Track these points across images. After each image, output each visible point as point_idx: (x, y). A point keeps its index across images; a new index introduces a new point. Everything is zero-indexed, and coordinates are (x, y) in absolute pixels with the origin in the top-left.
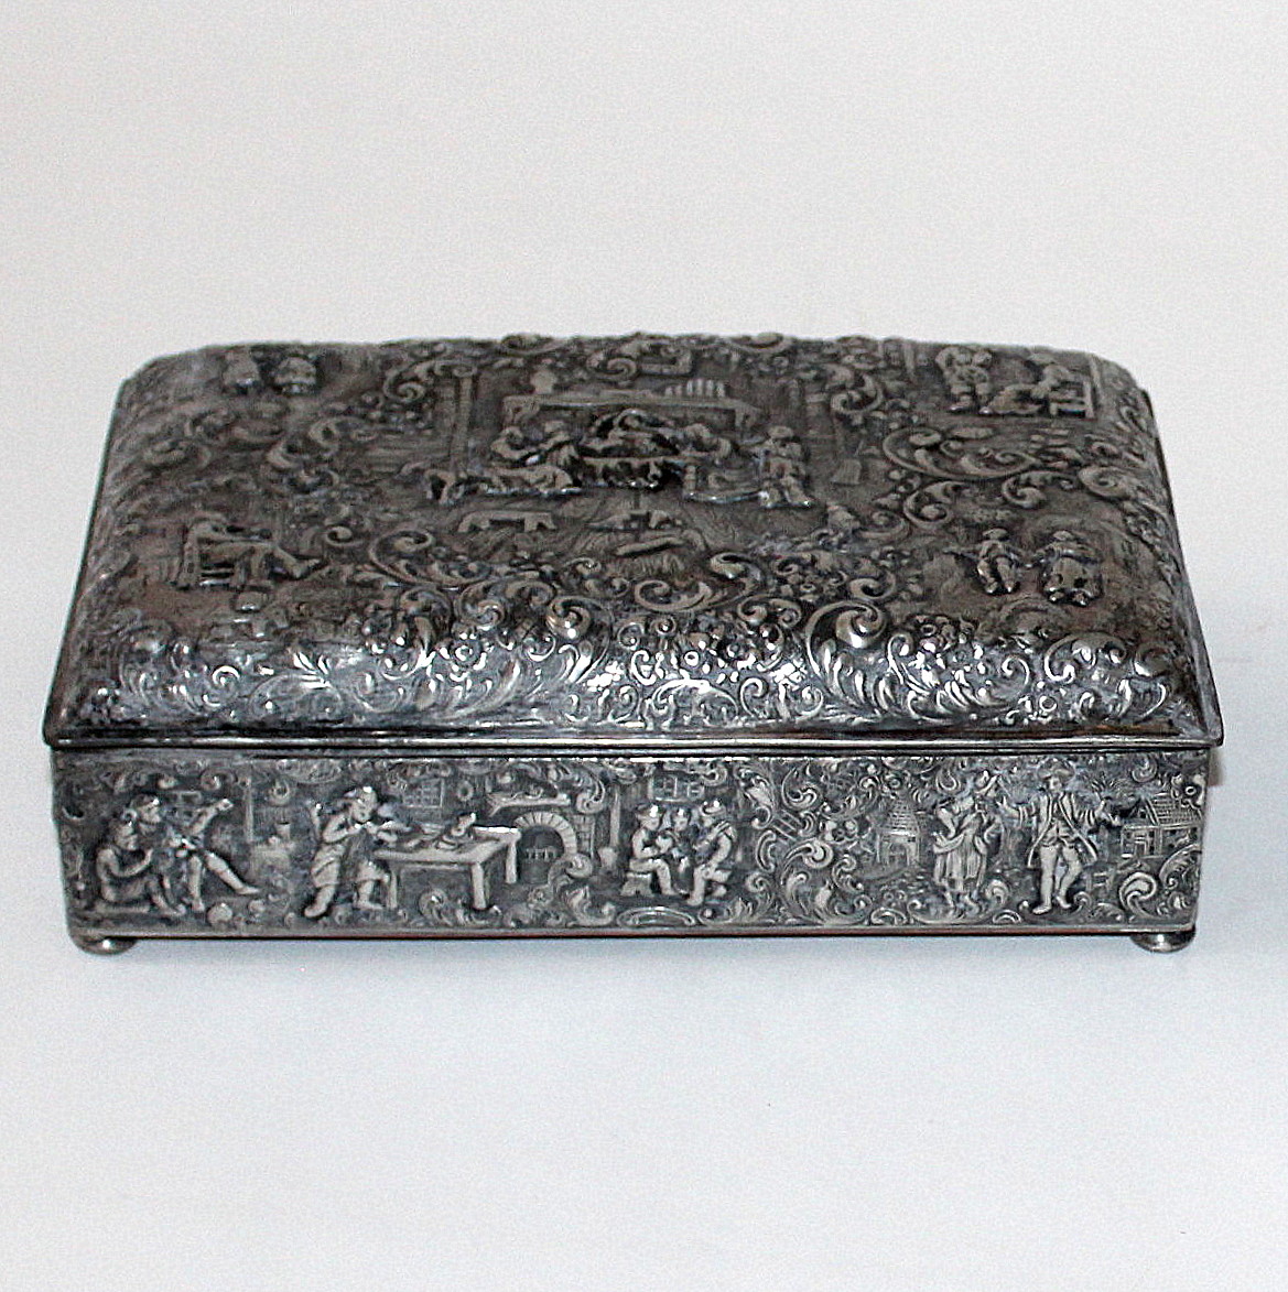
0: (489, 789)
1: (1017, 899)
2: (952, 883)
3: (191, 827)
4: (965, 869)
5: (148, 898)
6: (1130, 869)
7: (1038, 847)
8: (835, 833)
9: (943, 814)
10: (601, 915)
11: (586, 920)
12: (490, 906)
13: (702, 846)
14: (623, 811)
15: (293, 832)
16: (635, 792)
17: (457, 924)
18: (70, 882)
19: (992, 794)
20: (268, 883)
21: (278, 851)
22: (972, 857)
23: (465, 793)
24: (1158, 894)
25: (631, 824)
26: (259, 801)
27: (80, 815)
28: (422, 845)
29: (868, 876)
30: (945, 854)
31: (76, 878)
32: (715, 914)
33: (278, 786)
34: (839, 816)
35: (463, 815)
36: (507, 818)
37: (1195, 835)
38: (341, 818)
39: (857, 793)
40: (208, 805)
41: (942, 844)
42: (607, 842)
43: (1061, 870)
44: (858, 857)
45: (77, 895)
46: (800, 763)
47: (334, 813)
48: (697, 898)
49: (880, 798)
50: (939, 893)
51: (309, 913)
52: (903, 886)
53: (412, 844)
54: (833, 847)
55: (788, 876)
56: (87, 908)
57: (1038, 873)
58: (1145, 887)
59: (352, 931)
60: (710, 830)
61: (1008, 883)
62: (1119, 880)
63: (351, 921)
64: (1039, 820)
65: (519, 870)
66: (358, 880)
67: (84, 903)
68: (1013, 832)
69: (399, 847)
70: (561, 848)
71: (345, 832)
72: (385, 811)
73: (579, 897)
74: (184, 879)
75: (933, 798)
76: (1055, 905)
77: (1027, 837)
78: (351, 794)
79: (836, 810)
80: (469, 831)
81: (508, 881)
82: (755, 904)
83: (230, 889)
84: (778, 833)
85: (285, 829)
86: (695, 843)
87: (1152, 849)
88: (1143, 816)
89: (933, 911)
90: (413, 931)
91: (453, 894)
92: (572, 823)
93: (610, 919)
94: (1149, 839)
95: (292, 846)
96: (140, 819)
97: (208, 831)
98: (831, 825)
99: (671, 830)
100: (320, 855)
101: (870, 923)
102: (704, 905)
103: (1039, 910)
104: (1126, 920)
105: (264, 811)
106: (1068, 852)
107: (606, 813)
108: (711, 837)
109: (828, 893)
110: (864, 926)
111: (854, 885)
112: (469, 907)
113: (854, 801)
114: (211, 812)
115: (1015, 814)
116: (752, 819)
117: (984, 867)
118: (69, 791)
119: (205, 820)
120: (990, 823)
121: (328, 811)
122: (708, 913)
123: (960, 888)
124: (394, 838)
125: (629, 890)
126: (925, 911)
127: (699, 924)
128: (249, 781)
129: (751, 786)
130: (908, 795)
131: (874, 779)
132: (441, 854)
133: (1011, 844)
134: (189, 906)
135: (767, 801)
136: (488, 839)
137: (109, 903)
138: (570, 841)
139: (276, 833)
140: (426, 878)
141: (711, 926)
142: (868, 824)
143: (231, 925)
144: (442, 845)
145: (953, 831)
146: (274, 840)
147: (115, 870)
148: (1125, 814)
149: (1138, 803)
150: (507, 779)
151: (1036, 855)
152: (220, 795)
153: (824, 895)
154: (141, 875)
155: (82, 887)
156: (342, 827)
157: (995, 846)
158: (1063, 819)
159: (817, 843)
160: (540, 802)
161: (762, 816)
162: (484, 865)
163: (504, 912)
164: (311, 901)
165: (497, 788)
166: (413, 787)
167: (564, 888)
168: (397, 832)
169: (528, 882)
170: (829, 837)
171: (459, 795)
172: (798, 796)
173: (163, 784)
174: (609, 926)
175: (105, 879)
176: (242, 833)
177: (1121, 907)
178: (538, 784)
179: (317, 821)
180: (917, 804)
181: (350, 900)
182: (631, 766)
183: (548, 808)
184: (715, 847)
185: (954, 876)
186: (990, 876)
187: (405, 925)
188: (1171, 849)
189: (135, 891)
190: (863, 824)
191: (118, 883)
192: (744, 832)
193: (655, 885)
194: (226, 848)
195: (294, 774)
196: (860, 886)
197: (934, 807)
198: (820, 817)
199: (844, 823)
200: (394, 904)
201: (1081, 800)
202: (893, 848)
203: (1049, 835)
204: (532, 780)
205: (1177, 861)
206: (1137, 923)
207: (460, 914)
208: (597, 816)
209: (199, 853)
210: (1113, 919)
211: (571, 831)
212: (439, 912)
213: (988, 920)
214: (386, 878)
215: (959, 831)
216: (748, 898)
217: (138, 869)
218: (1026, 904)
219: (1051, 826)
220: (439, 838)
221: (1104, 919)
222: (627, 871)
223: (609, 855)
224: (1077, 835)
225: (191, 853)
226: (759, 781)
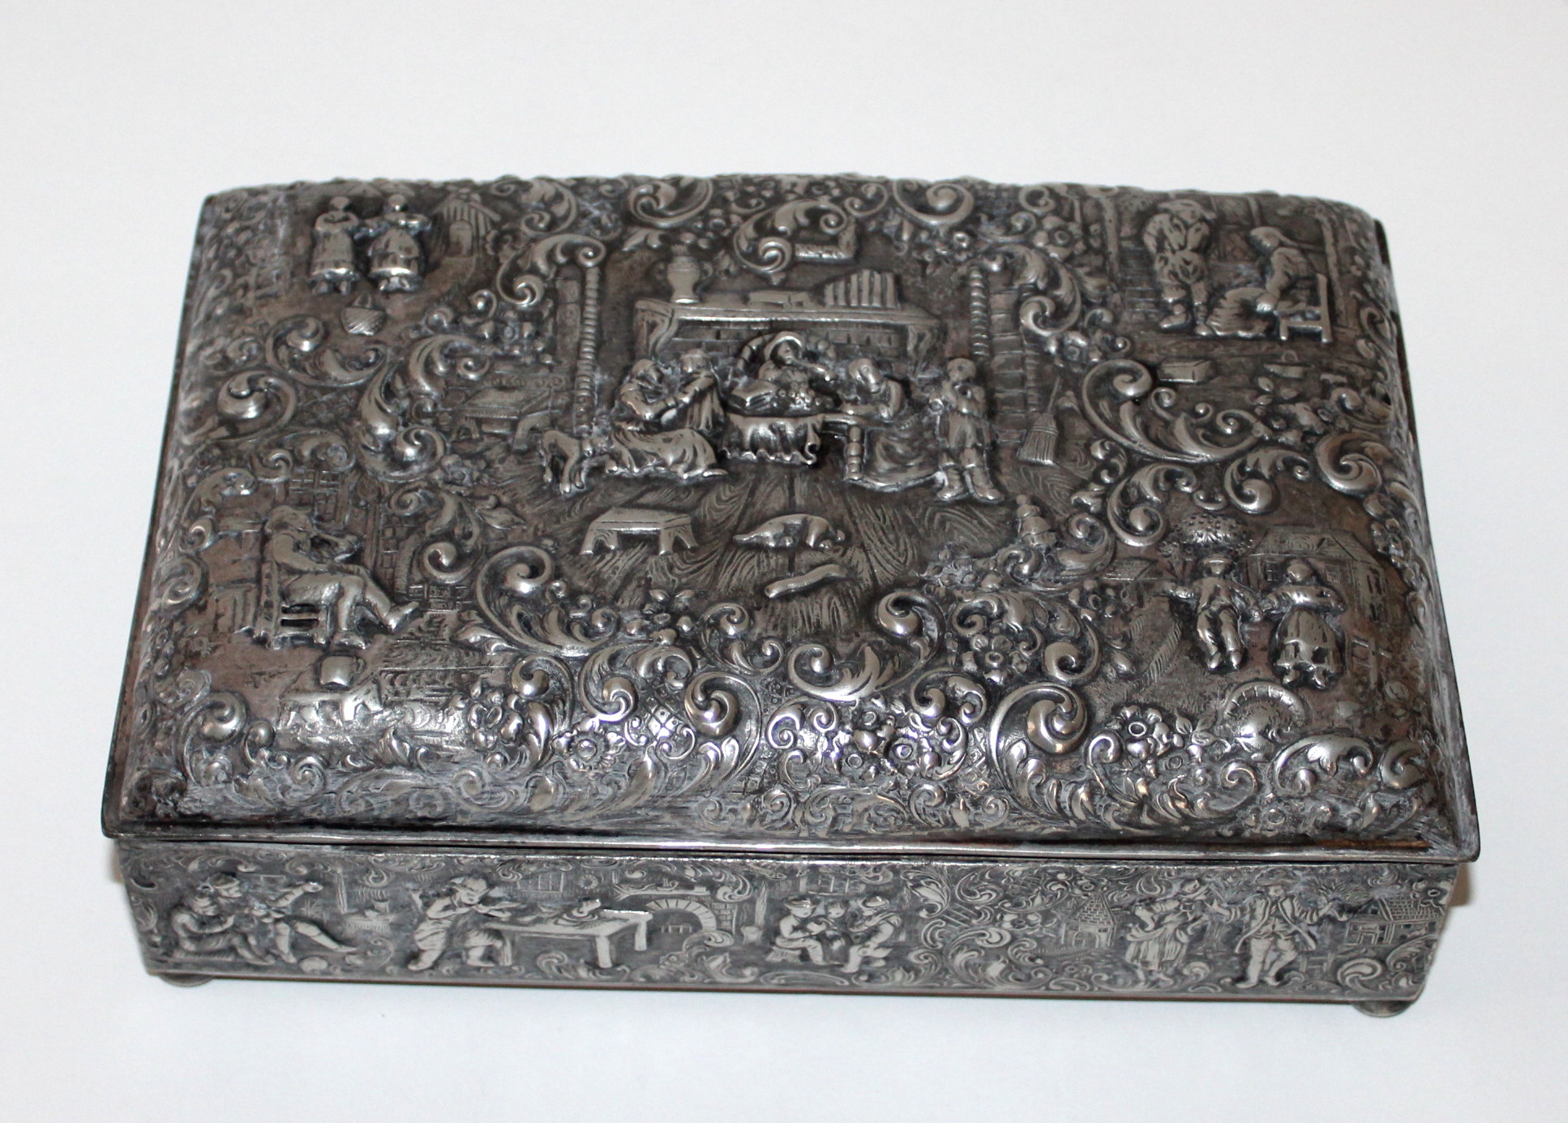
0: (615, 881)
1: (1219, 975)
2: (1145, 963)
3: (276, 901)
4: (1162, 954)
5: (232, 949)
6: (1352, 954)
7: (1249, 938)
8: (1013, 923)
9: (1141, 912)
10: (742, 976)
11: (725, 979)
12: (616, 964)
13: (860, 929)
14: (770, 900)
15: (393, 909)
16: (784, 887)
17: (578, 978)
18: (144, 936)
19: (1202, 897)
20: (367, 942)
21: (375, 923)
22: (1170, 946)
23: (588, 883)
24: (1382, 975)
25: (779, 910)
26: (352, 883)
27: (151, 885)
28: (539, 921)
29: (1048, 952)
30: (1139, 943)
31: (151, 932)
32: (872, 977)
33: (373, 875)
34: (1020, 910)
35: (586, 899)
36: (636, 904)
37: (1432, 927)
38: (446, 901)
39: (1043, 893)
40: (296, 886)
41: (1136, 934)
42: (751, 922)
43: (1272, 956)
44: (1038, 940)
45: (155, 945)
46: (979, 868)
47: (438, 895)
48: (852, 966)
49: (1070, 898)
50: (1129, 969)
51: (412, 967)
52: (1088, 962)
53: (528, 919)
54: (1011, 933)
55: (958, 951)
56: (165, 954)
57: (1245, 958)
58: (1368, 970)
59: (460, 980)
60: (870, 918)
61: (1210, 963)
62: (1338, 965)
63: (457, 973)
64: (1253, 917)
65: (649, 940)
66: (467, 945)
67: (161, 951)
68: (1221, 924)
69: (512, 921)
70: (697, 926)
71: (449, 913)
72: (496, 892)
73: (716, 963)
74: (271, 935)
75: (1131, 898)
76: (1261, 982)
77: (1237, 929)
78: (458, 881)
79: (1018, 905)
80: (593, 913)
81: (637, 948)
82: (917, 973)
83: (320, 946)
84: (948, 921)
85: (382, 905)
86: (852, 926)
87: (1381, 939)
88: (1374, 912)
89: (1120, 981)
90: (530, 982)
91: (575, 955)
92: (711, 908)
93: (752, 979)
94: (1378, 932)
95: (392, 918)
96: (217, 894)
97: (298, 903)
98: (1008, 918)
99: (825, 916)
100: (423, 926)
101: (1048, 989)
102: (859, 973)
103: (1241, 986)
104: (1342, 994)
105: (359, 891)
106: (1283, 944)
107: (752, 901)
108: (871, 924)
109: (1003, 966)
110: (1042, 991)
111: (1032, 960)
112: (593, 965)
113: (1038, 900)
114: (298, 893)
115: (1226, 913)
116: (919, 909)
117: (1184, 951)
118: (136, 866)
119: (291, 898)
120: (1195, 920)
121: (431, 892)
122: (864, 978)
123: (1154, 967)
124: (508, 914)
125: (772, 958)
126: (1112, 982)
127: (852, 985)
128: (340, 870)
129: (920, 886)
130: (1102, 897)
131: (1063, 883)
132: (561, 929)
133: (1218, 936)
134: (277, 957)
135: (938, 899)
136: (614, 919)
137: (188, 953)
138: (708, 921)
139: (372, 908)
140: (545, 944)
141: (866, 987)
142: (1054, 916)
143: (323, 973)
144: (561, 921)
145: (1151, 925)
146: (369, 913)
147: (194, 929)
148: (1353, 910)
149: (1371, 901)
150: (637, 875)
151: (1245, 944)
152: (308, 879)
153: (995, 969)
154: (223, 933)
155: (158, 939)
156: (446, 908)
157: (1200, 935)
158: (1280, 917)
159: (993, 930)
160: (675, 892)
161: (931, 909)
162: (610, 937)
163: (632, 970)
164: (415, 956)
165: (625, 881)
166: (526, 878)
167: (699, 955)
168: (509, 910)
169: (658, 948)
170: (1007, 925)
171: (582, 885)
172: (974, 894)
173: (242, 869)
174: (752, 983)
175: (182, 934)
176: (334, 906)
177: (1337, 983)
178: (671, 878)
179: (419, 903)
180: (1112, 901)
181: (459, 956)
182: (782, 867)
183: (683, 897)
184: (874, 931)
185: (1149, 958)
186: (1190, 958)
187: (521, 977)
188: (1403, 939)
189: (220, 944)
190: (1046, 916)
191: (195, 938)
192: (909, 919)
193: (804, 955)
194: (317, 916)
195: (393, 866)
196: (1039, 961)
197: (1132, 904)
198: (999, 910)
199: (1025, 916)
200: (508, 963)
201: (1304, 902)
202: (1081, 935)
203: (1264, 929)
204: (666, 874)
205: (1411, 949)
206: (1355, 993)
207: (583, 972)
208: (740, 904)
209: (288, 920)
210: (1327, 991)
211: (710, 914)
212: (559, 969)
213: (1184, 990)
214: (498, 944)
215: (1158, 925)
216: (909, 968)
217: (218, 929)
218: (1228, 980)
219: (1266, 924)
220: (559, 916)
221: (1317, 990)
222: (773, 943)
223: (752, 934)
224: (1295, 928)
225: (277, 921)
226: (929, 883)
